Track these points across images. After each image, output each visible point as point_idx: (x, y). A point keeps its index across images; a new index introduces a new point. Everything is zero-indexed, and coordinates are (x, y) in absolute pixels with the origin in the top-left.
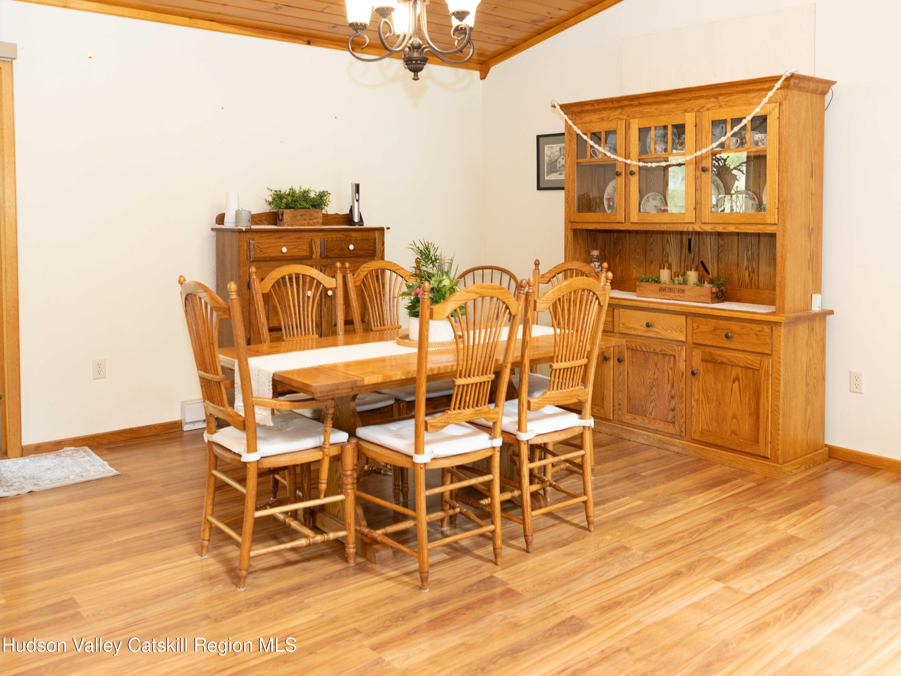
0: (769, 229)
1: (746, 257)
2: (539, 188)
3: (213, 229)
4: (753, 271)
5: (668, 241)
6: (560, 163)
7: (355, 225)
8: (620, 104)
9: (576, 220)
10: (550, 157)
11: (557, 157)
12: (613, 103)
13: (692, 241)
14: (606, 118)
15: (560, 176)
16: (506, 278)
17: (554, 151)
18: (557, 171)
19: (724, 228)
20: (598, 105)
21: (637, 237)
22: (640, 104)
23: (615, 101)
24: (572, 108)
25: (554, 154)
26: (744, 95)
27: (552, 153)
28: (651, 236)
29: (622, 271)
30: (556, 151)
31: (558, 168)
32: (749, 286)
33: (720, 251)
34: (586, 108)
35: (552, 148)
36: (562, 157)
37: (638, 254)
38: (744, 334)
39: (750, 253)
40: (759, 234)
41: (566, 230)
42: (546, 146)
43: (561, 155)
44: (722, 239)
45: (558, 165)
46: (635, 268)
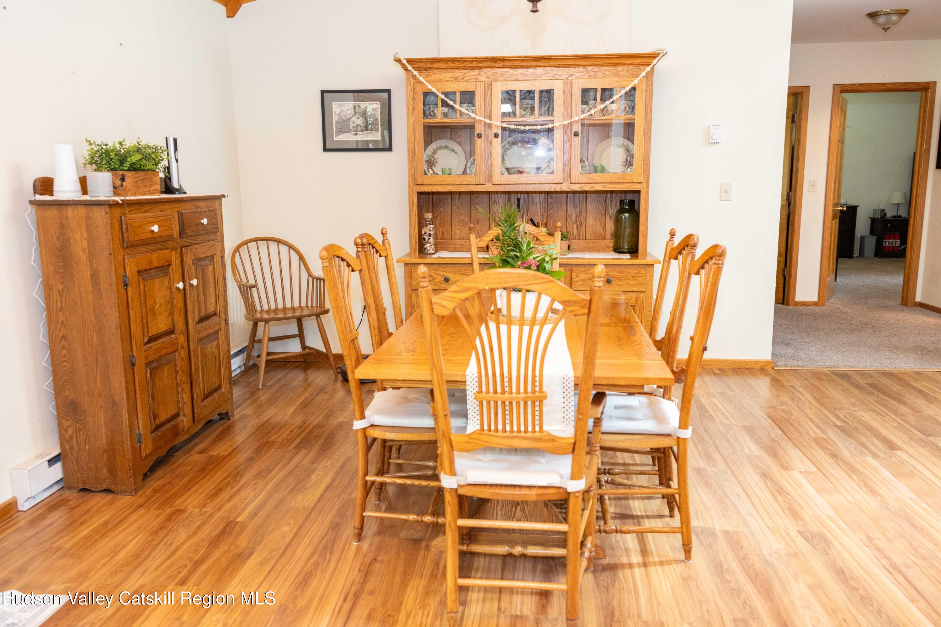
0: (634, 187)
1: (574, 213)
2: (325, 149)
3: (31, 202)
4: (581, 225)
5: (495, 202)
6: (354, 123)
7: (174, 193)
8: (480, 65)
9: (425, 183)
10: (339, 115)
11: (351, 116)
12: (472, 63)
13: (521, 201)
14: (460, 78)
15: (355, 137)
16: (284, 249)
17: (345, 109)
18: (351, 131)
19: (592, 187)
20: (453, 63)
21: (461, 198)
22: (504, 67)
23: (475, 61)
24: (419, 64)
25: (346, 112)
26: (613, 68)
27: (342, 111)
28: (477, 197)
29: (443, 233)
30: (348, 110)
31: (351, 128)
32: (577, 238)
33: (549, 208)
34: (437, 65)
35: (342, 105)
36: (357, 115)
37: (462, 215)
38: (623, 277)
39: (578, 209)
40: (586, 192)
41: (410, 193)
42: (333, 103)
43: (355, 114)
44: (552, 198)
45: (352, 125)
46: (458, 229)
